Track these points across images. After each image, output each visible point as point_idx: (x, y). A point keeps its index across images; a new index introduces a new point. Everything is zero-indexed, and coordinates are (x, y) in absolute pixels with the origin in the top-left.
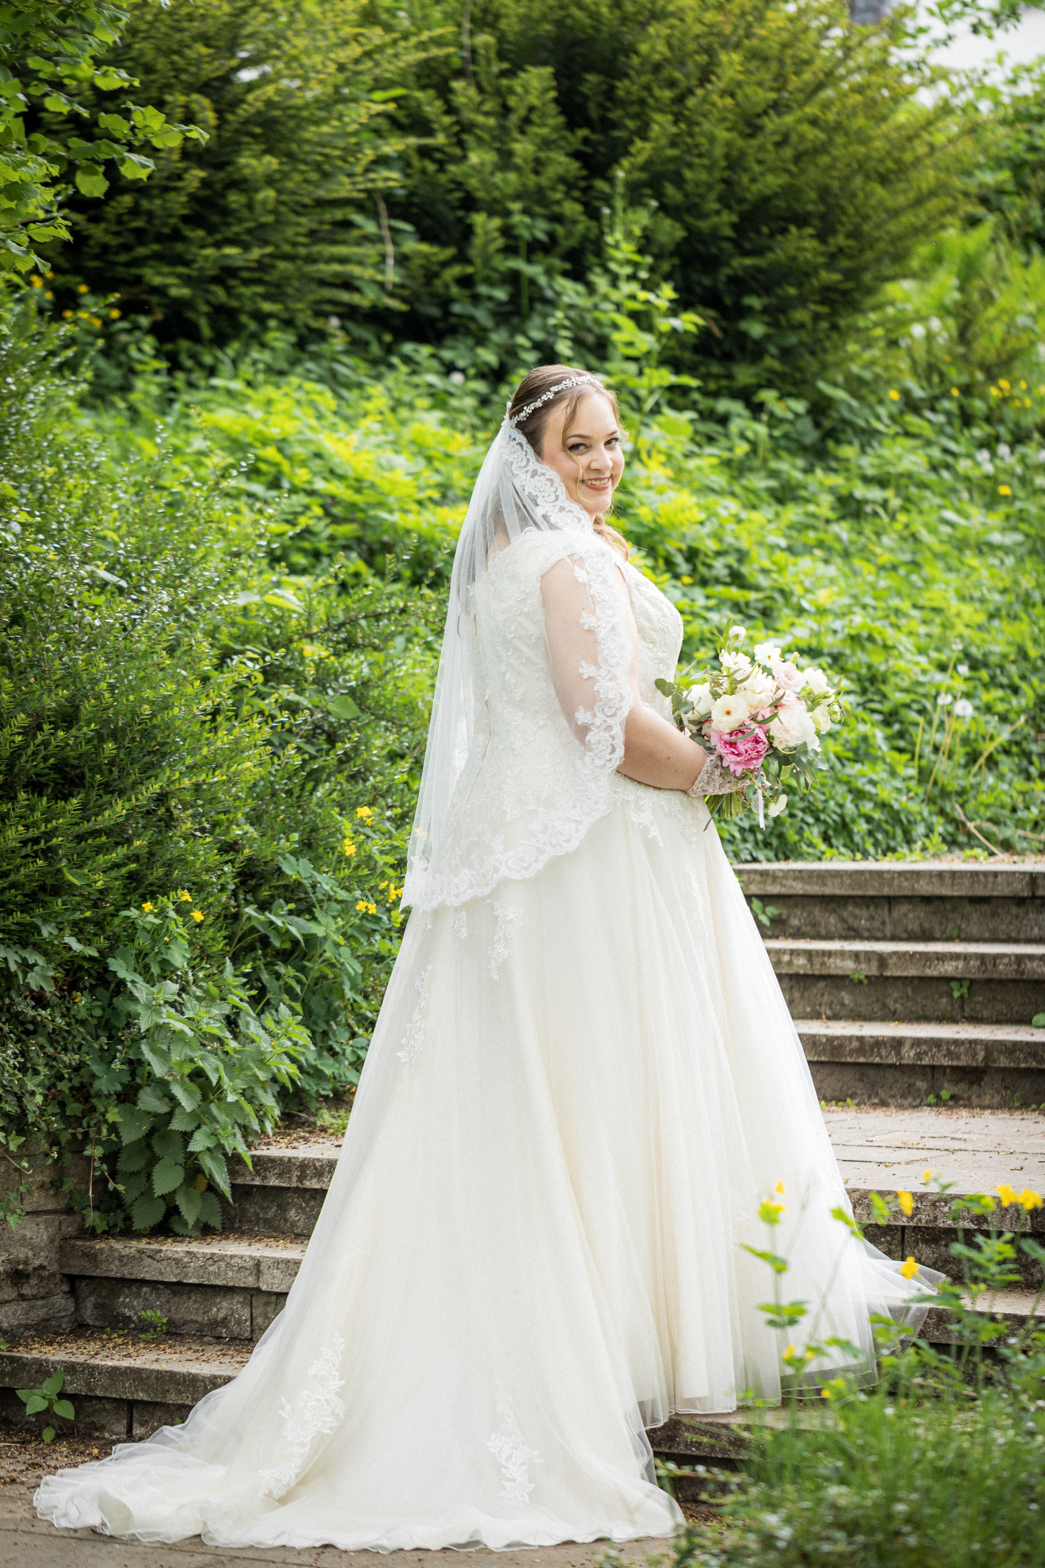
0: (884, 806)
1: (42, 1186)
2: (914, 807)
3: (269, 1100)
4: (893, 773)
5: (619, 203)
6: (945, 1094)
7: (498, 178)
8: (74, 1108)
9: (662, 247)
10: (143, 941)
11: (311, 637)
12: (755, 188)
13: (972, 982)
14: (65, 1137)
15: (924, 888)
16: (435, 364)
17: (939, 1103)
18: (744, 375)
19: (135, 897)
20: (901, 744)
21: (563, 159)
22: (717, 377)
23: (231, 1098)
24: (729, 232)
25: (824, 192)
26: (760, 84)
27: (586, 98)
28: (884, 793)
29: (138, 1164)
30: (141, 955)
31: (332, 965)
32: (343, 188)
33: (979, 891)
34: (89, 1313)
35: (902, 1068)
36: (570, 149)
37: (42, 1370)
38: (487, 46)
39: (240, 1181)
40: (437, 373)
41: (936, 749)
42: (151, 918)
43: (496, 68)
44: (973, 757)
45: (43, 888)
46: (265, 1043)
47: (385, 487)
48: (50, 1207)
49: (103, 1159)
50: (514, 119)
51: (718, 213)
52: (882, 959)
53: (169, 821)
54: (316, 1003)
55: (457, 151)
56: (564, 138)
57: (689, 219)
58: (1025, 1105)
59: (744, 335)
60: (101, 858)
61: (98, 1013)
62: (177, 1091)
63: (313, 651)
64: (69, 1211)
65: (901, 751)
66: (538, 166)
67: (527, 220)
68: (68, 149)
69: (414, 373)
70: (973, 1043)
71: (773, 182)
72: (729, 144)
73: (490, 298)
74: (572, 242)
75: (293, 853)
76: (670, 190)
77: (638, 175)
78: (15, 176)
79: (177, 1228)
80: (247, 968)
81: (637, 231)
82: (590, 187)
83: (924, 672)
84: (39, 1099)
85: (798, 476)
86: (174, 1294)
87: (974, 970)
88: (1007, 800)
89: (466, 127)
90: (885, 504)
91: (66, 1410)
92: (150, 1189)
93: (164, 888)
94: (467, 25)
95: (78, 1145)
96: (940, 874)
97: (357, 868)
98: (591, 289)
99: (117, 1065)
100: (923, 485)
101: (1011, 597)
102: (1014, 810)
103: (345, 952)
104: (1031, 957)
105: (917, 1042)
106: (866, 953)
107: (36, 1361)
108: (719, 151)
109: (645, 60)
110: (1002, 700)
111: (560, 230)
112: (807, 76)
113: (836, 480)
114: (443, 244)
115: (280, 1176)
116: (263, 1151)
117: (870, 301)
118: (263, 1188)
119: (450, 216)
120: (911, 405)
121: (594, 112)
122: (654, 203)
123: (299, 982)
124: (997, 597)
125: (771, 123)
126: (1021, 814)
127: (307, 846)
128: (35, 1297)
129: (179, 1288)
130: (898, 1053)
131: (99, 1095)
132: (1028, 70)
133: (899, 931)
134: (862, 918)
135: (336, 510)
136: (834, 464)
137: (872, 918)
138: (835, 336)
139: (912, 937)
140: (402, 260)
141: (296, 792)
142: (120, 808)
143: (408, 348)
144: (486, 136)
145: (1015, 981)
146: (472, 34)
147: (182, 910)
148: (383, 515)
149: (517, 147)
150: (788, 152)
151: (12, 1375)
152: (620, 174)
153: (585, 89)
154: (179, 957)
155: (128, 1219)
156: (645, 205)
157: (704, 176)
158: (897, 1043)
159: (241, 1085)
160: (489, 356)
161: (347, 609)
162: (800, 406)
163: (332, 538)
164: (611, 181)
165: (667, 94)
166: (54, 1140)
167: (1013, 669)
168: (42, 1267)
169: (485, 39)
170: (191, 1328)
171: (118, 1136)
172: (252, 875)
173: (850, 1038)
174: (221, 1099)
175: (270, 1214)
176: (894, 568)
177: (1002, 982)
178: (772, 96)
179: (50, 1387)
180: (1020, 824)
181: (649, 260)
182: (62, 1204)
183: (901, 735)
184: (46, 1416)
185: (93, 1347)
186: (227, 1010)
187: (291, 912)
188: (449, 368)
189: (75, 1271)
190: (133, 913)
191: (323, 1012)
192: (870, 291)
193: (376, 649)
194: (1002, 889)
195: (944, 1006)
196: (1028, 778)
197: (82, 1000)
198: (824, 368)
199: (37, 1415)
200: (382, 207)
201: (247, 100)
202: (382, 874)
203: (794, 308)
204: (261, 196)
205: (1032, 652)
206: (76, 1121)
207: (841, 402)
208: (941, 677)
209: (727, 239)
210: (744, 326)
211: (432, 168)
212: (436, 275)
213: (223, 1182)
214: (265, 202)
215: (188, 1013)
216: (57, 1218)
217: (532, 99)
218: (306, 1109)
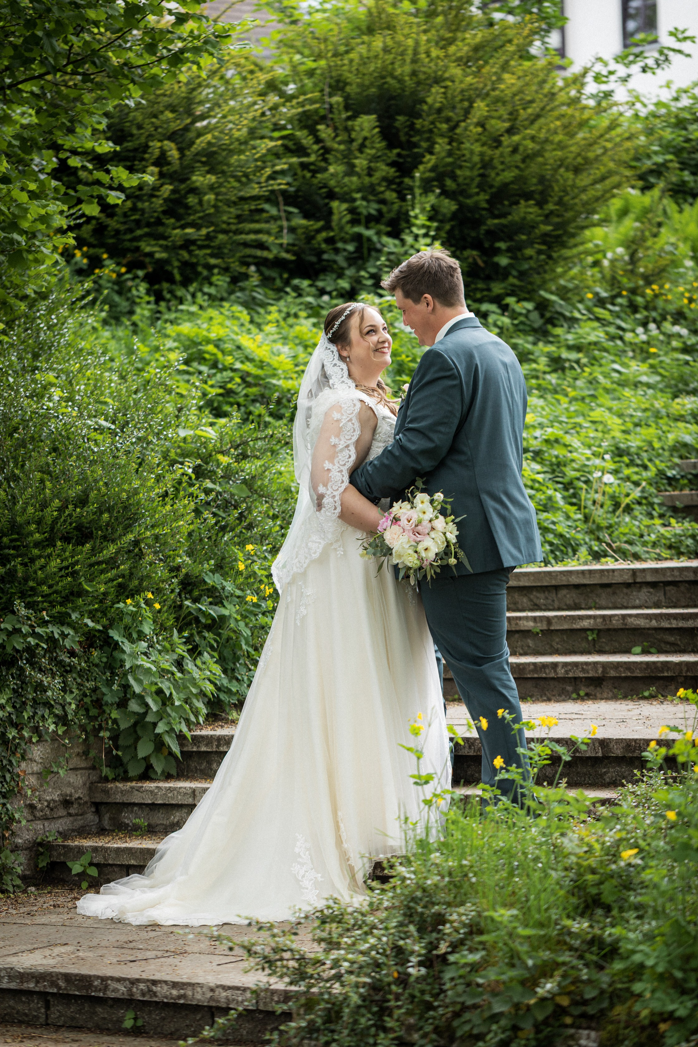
0: (561, 536)
1: (78, 754)
2: (579, 536)
3: (200, 705)
4: (568, 517)
5: (417, 191)
6: (582, 693)
7: (346, 180)
8: (93, 712)
9: (444, 215)
10: (127, 620)
11: (223, 453)
12: (498, 179)
13: (599, 631)
14: (89, 728)
15: (574, 580)
16: (313, 290)
17: (579, 698)
18: (497, 288)
19: (122, 597)
20: (574, 500)
21: (384, 167)
22: (482, 290)
23: (177, 703)
24: (485, 205)
25: (542, 179)
26: (500, 118)
27: (398, 129)
28: (560, 529)
29: (130, 741)
30: (127, 628)
31: (234, 632)
32: (255, 190)
33: (605, 581)
34: (106, 823)
35: (558, 679)
36: (389, 161)
37: (80, 851)
38: (338, 103)
39: (185, 749)
40: (314, 296)
41: (594, 502)
42: (131, 608)
43: (344, 116)
44: (617, 505)
45: (72, 593)
46: (196, 674)
47: (275, 365)
48: (83, 765)
49: (109, 738)
50: (355, 145)
51: (478, 194)
52: (549, 620)
53: (141, 555)
54: (227, 653)
55: (323, 164)
56: (385, 154)
57: (461, 199)
58: (625, 697)
59: (497, 265)
60: (102, 576)
61: (105, 660)
62: (149, 701)
63: (224, 460)
64: (93, 768)
65: (572, 504)
66: (370, 172)
67: (364, 203)
68: (76, 191)
69: (300, 295)
70: (596, 663)
71: (508, 176)
72: (482, 154)
73: (345, 250)
74: (392, 215)
75: (211, 571)
76: (449, 183)
77: (428, 175)
78: (43, 212)
79: (153, 776)
80: (186, 634)
81: (428, 208)
82: (402, 182)
83: (588, 459)
84: (73, 706)
85: (529, 346)
86: (151, 810)
87: (599, 624)
88: (637, 531)
89: (327, 150)
90: (578, 362)
91: (93, 872)
92: (136, 755)
93: (138, 591)
94: (327, 90)
95: (95, 732)
96: (583, 572)
97: (246, 578)
98: (403, 242)
99: (115, 687)
100: (606, 350)
101: (648, 414)
102: (642, 536)
103: (242, 624)
104: (630, 616)
105: (565, 664)
106: (540, 617)
107: (77, 846)
108: (476, 159)
109: (431, 107)
110: (637, 473)
111: (384, 209)
112: (530, 111)
113: (551, 348)
114: (318, 219)
115: (207, 745)
116: (198, 733)
117: (572, 241)
118: (199, 753)
119: (321, 202)
120: (601, 302)
121: (403, 138)
122: (438, 191)
123: (216, 641)
124: (639, 414)
125: (505, 140)
126: (646, 538)
127: (219, 568)
128: (77, 815)
129: (153, 807)
130: (555, 671)
131: (107, 704)
132: (685, 92)
133: (563, 605)
134: (541, 599)
135: (249, 379)
136: (551, 339)
137: (547, 598)
138: (551, 262)
139: (569, 608)
140: (292, 230)
141: (214, 538)
142: (112, 549)
143: (296, 282)
144: (339, 155)
145: (622, 629)
146: (331, 95)
147: (148, 603)
148: (274, 381)
149: (357, 162)
150: (518, 157)
151: (65, 854)
152: (417, 175)
153: (397, 124)
154: (147, 628)
155: (126, 772)
156: (433, 191)
157: (468, 173)
158: (555, 665)
159: (183, 696)
160: (344, 284)
161: (241, 436)
162: (529, 306)
163: (246, 395)
164: (413, 178)
165: (444, 126)
166: (83, 728)
167: (645, 455)
168: (79, 798)
169: (337, 99)
170: (161, 828)
171: (118, 725)
172: (189, 584)
173: (529, 664)
174: (173, 704)
176: (583, 399)
177: (616, 630)
178: (507, 125)
179: (85, 860)
180: (645, 544)
181: (435, 224)
182: (90, 764)
183: (574, 495)
184: (83, 875)
185: (107, 839)
186: (175, 657)
187: (211, 603)
188: (322, 292)
189: (98, 800)
190: (121, 605)
191: (231, 657)
192: (573, 236)
193: (258, 458)
194: (617, 579)
195: (584, 645)
196: (652, 518)
197: (95, 654)
198: (544, 282)
199: (78, 875)
200: (281, 199)
201: (198, 141)
202: (261, 582)
203: (526, 248)
204: (206, 198)
205: (657, 445)
206: (95, 718)
207: (554, 302)
208: (598, 461)
209: (484, 209)
210: (496, 259)
211: (308, 175)
212: (313, 238)
213: (176, 749)
214: (209, 201)
215: (153, 658)
216: (87, 772)
217: (365, 133)
218: (224, 711)
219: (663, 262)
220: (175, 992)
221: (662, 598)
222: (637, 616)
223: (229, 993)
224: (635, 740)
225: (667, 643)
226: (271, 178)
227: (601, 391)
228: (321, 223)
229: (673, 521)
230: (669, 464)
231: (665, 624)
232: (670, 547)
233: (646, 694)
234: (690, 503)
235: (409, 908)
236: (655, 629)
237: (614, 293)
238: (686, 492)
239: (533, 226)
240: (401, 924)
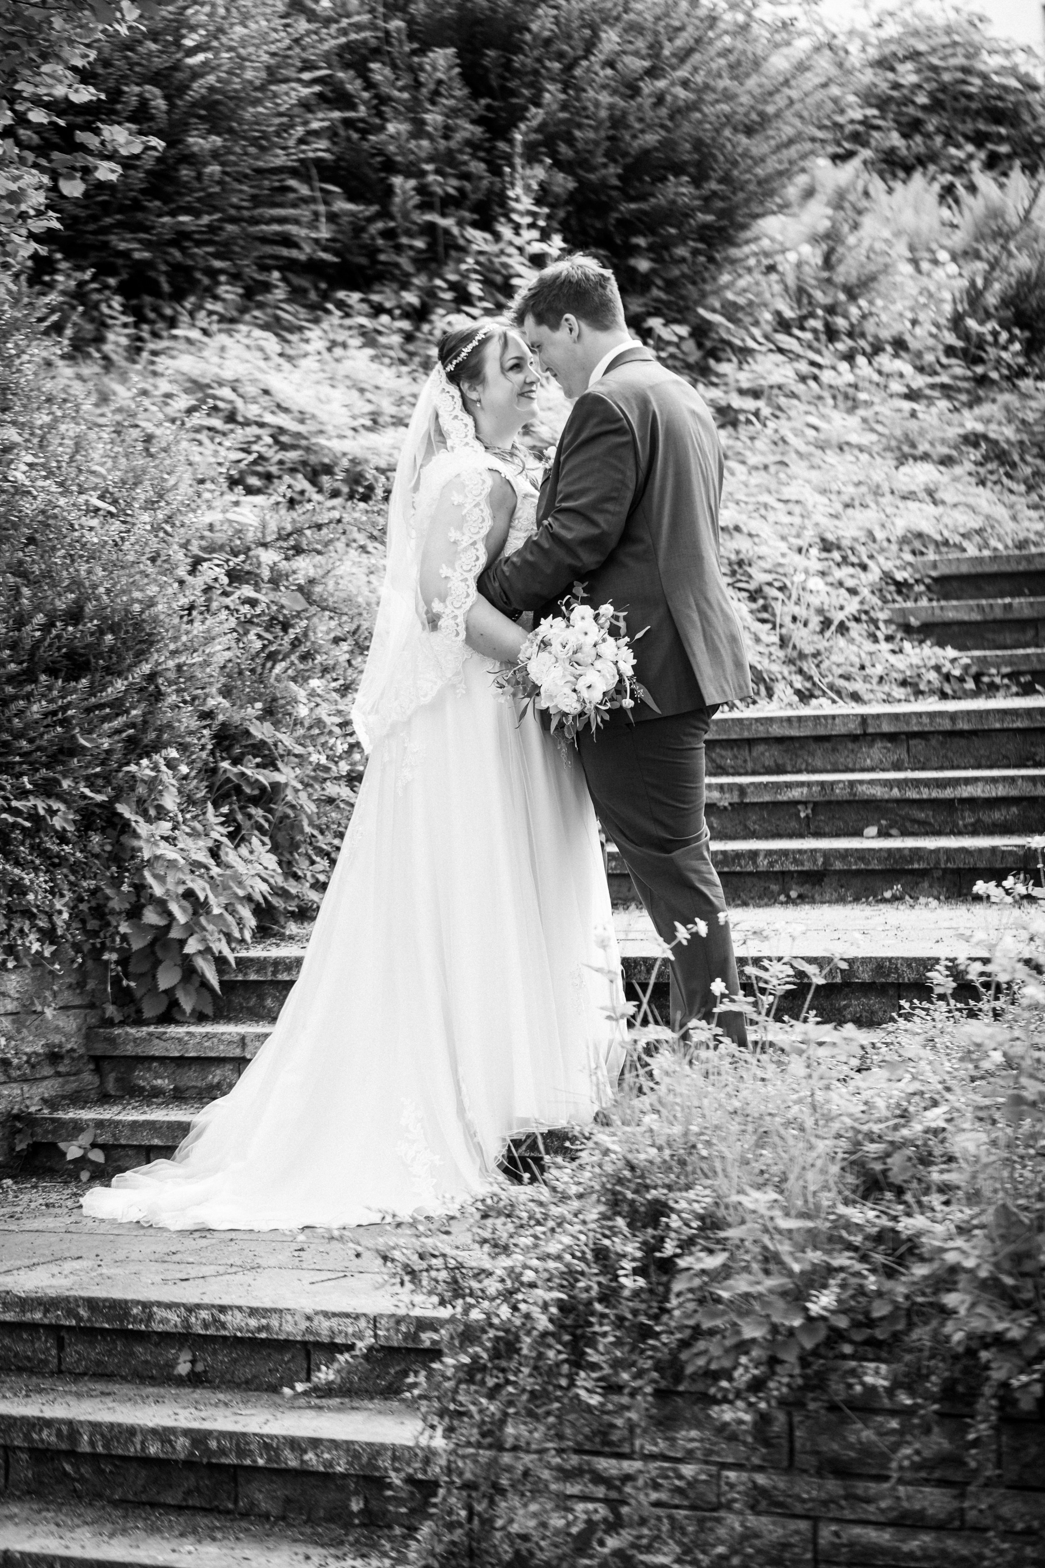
1: (70, 986)
2: (775, 668)
3: (246, 912)
4: (758, 640)
5: (518, 161)
6: (793, 894)
7: (412, 144)
8: (93, 924)
9: (557, 196)
10: (141, 790)
11: (265, 545)
12: (635, 144)
13: (816, 804)
14: (86, 948)
15: (776, 731)
16: (365, 307)
17: (789, 901)
19: (133, 757)
20: (765, 616)
21: (468, 126)
23: (216, 911)
24: (615, 182)
25: (698, 144)
26: (636, 54)
27: (486, 69)
29: (144, 968)
30: (141, 801)
31: (293, 807)
32: (279, 159)
33: (821, 731)
34: (111, 1087)
35: (758, 875)
36: (474, 116)
37: (77, 1128)
38: (398, 30)
39: (226, 977)
40: (367, 316)
41: (794, 619)
42: (148, 772)
43: (407, 49)
44: (826, 623)
45: (61, 751)
46: (241, 867)
47: (323, 416)
48: (77, 1002)
49: (117, 963)
50: (425, 92)
51: (605, 166)
52: (743, 789)
53: (159, 696)
54: (281, 837)
55: (377, 121)
56: (470, 107)
57: (581, 172)
58: (857, 900)
59: (634, 270)
60: (106, 726)
61: (108, 848)
62: (174, 907)
63: (268, 557)
64: (92, 1006)
65: (763, 621)
66: (447, 132)
67: (439, 179)
68: (53, 161)
69: (347, 315)
70: (813, 851)
71: (651, 139)
72: (611, 107)
73: (411, 247)
74: (479, 196)
75: (258, 718)
76: (563, 148)
77: (533, 136)
78: (14, 187)
79: (180, 1017)
80: (225, 810)
81: (535, 187)
82: (494, 148)
83: (783, 555)
84: (66, 916)
86: (178, 1066)
87: (816, 795)
88: (856, 659)
89: (384, 99)
90: (756, 414)
91: (97, 1156)
92: (156, 986)
93: (157, 747)
94: (381, 10)
95: (96, 953)
96: (789, 719)
97: (310, 728)
98: (497, 237)
99: (125, 888)
100: (793, 395)
101: (863, 489)
102: (863, 667)
103: (303, 795)
104: (861, 782)
105: (769, 853)
106: (729, 785)
107: (72, 1120)
108: (603, 114)
109: (536, 37)
110: (852, 576)
111: (468, 186)
112: (679, 42)
113: (715, 393)
114: (368, 202)
115: (258, 972)
116: (243, 954)
117: (742, 236)
118: (245, 983)
119: (373, 176)
120: (783, 325)
121: (495, 83)
123: (267, 820)
124: (851, 490)
125: (648, 87)
126: (869, 671)
127: (269, 713)
128: (68, 1074)
129: (182, 1061)
130: (755, 863)
131: (113, 912)
132: (891, 14)
133: (758, 767)
134: (727, 758)
135: (284, 439)
136: (715, 379)
137: (735, 757)
138: (712, 267)
139: (769, 772)
140: (332, 217)
141: (259, 670)
142: (120, 685)
143: (341, 295)
144: (400, 108)
145: (848, 802)
146: (386, 18)
147: (171, 764)
148: (322, 441)
149: (428, 117)
150: (664, 112)
151: (54, 1132)
152: (519, 137)
153: (486, 62)
154: (170, 801)
155: (139, 1011)
156: (541, 162)
157: (591, 135)
158: (753, 855)
159: (223, 900)
160: (411, 298)
161: (294, 521)
162: (683, 330)
163: (281, 462)
164: (511, 142)
165: (556, 66)
166: (77, 947)
167: (863, 549)
168: (72, 1050)
169: (396, 24)
170: (193, 1093)
171: (129, 944)
172: (226, 738)
174: (208, 912)
175: (252, 1003)
176: (767, 467)
177: (840, 803)
178: (647, 64)
179: (85, 1139)
180: (866, 679)
181: (546, 210)
182: (86, 1001)
183: (765, 608)
184: (81, 1161)
185: (116, 1109)
186: (210, 844)
187: (258, 766)
188: (378, 310)
189: (98, 1053)
190: (133, 768)
191: (287, 844)
192: (744, 227)
193: (319, 553)
194: (840, 729)
195: (794, 824)
196: (876, 640)
197: (96, 839)
198: (704, 295)
199: (75, 1161)
200: (314, 172)
201: (195, 85)
202: (331, 733)
203: (675, 245)
204: (209, 170)
205: (880, 535)
206: (95, 934)
207: (720, 325)
208: (797, 559)
209: (615, 188)
210: (633, 262)
211: (355, 136)
212: (363, 229)
213: (213, 978)
214: (211, 175)
215: (181, 845)
216: (83, 1012)
217: (440, 75)
218: (276, 922)
219: (872, 268)
220: (253, 1323)
221: (904, 756)
222: (871, 782)
223: (334, 1322)
224: (890, 959)
225: (915, 821)
226: (301, 141)
227: (794, 456)
228: (374, 208)
229: (907, 645)
230: (898, 563)
231: (912, 794)
232: (904, 683)
233: (888, 894)
234: (931, 619)
235: (614, 1193)
236: (898, 801)
237: (804, 312)
238: (924, 602)
239: (687, 213)
240: (604, 1217)
